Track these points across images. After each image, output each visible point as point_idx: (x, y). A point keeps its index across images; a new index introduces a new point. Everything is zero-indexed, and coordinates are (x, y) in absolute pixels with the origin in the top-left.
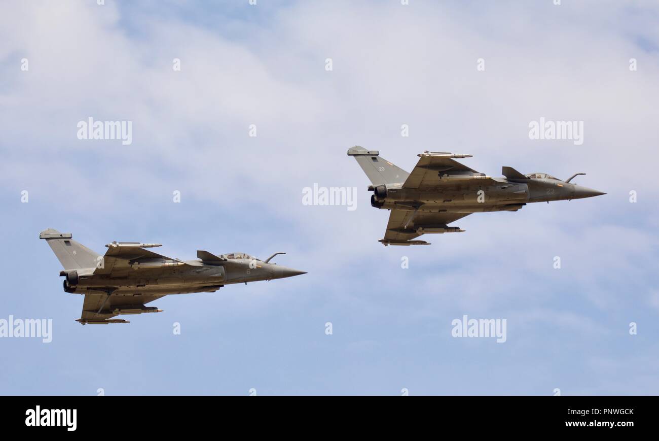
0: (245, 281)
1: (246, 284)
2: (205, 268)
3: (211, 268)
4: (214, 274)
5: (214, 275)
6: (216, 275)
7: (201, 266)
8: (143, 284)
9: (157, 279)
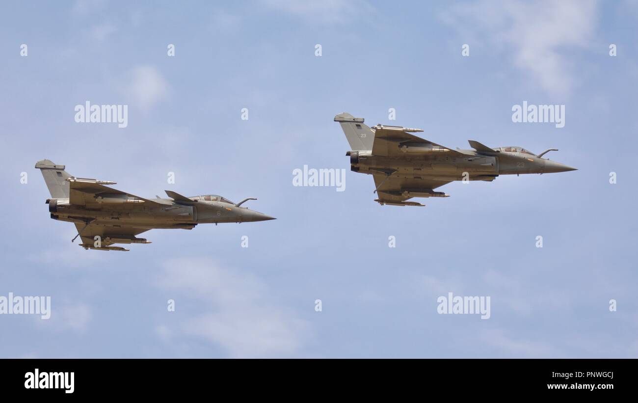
0: (216, 222)
1: (216, 225)
2: (174, 207)
3: (180, 207)
4: (183, 213)
5: (181, 214)
6: (184, 214)
7: (171, 204)
8: (116, 217)
9: (128, 214)
